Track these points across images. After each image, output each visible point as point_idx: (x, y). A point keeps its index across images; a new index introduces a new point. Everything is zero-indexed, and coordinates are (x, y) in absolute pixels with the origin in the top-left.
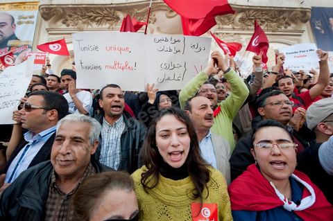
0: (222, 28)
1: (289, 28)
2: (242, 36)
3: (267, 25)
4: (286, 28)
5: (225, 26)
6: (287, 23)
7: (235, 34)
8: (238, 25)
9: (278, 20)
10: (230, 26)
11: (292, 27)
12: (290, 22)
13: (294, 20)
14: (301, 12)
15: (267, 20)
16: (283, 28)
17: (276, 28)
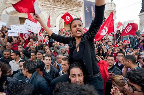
0: (45, 3)
1: (75, 8)
2: (55, 8)
3: (65, 6)
4: (73, 8)
5: (46, 3)
6: (73, 6)
7: (52, 7)
8: (52, 3)
9: (69, 4)
10: (48, 3)
11: (76, 8)
12: (75, 6)
13: (76, 5)
14: (79, 2)
15: (65, 3)
16: (72, 8)
17: (69, 7)
